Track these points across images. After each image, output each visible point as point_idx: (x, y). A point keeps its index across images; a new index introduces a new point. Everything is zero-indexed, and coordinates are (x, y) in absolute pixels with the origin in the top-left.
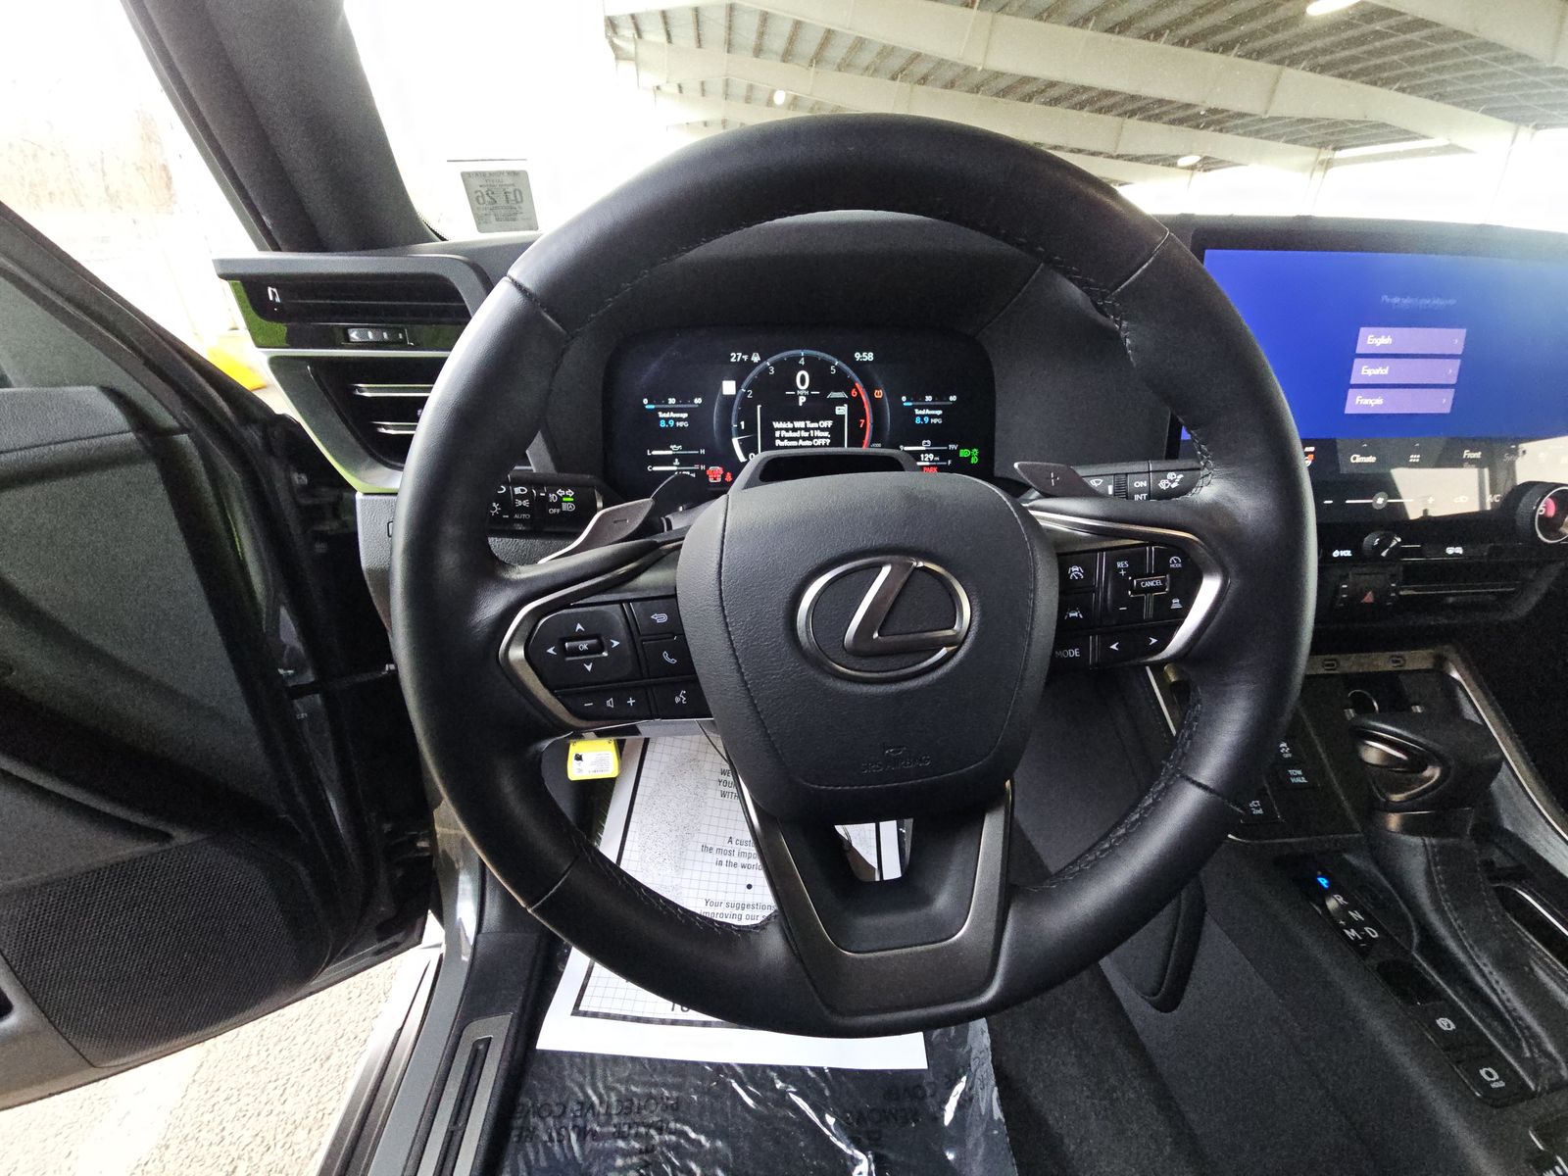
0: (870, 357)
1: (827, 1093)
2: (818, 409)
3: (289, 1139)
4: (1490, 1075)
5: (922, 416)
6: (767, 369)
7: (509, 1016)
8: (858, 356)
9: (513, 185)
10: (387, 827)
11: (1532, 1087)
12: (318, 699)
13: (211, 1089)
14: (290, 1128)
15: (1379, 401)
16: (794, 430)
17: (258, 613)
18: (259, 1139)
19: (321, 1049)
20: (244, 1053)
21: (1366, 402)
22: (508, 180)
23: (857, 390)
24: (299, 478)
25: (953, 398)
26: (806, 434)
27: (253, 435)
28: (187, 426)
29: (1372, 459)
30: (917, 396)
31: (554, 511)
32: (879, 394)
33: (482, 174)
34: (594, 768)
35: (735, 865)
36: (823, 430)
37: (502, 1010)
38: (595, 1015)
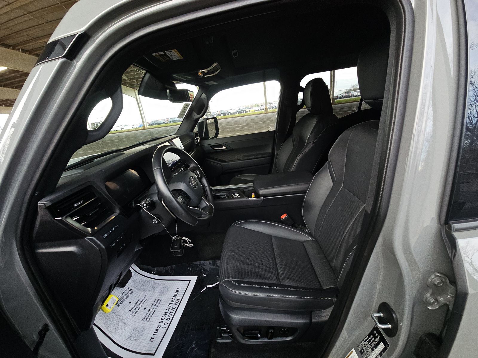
35: (137, 311)
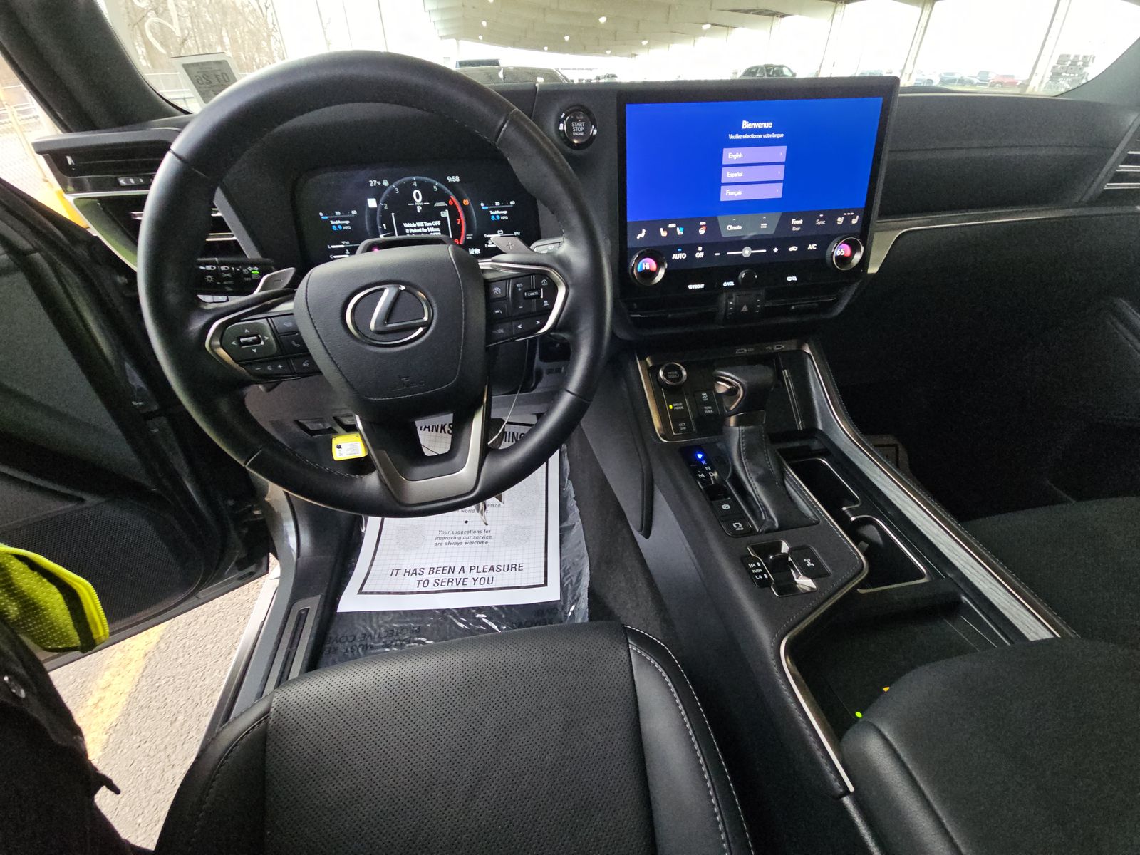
0: (457, 179)
1: (503, 616)
2: (430, 214)
3: (210, 698)
4: (738, 526)
5: (495, 215)
6: (393, 190)
7: (320, 596)
8: (449, 179)
9: (220, 70)
10: (231, 503)
11: (757, 530)
12: (164, 420)
13: (155, 679)
14: (209, 692)
15: (739, 193)
16: (417, 228)
17: (110, 368)
18: (190, 701)
19: (224, 649)
20: (175, 656)
21: (732, 193)
22: (215, 67)
23: (452, 201)
24: (121, 279)
25: (513, 203)
26: (425, 230)
27: (81, 251)
28: (37, 247)
29: (739, 228)
30: (490, 203)
31: (247, 279)
32: (466, 202)
33: (197, 64)
34: (349, 452)
36: (435, 227)
37: (315, 594)
38: (372, 593)
